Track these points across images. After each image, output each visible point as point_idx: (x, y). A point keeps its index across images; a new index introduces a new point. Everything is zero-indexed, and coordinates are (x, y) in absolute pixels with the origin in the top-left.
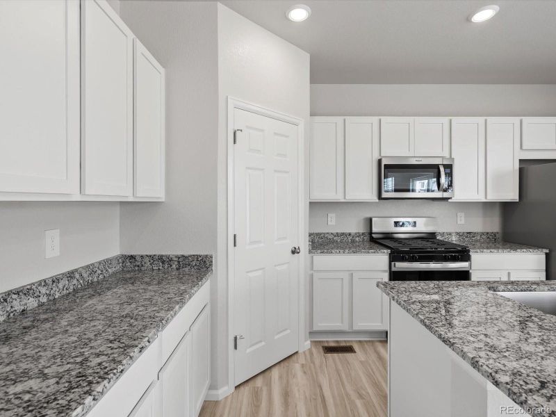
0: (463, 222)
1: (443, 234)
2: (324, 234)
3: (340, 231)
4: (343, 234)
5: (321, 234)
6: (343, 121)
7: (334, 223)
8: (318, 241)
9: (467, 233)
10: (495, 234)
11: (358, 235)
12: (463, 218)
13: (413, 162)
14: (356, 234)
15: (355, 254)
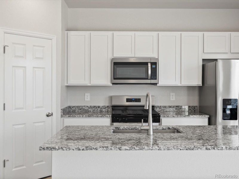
0: (174, 99)
1: (160, 107)
2: (82, 106)
3: (93, 105)
4: (94, 107)
5: (80, 107)
6: (89, 35)
7: (89, 99)
8: (78, 111)
9: (176, 106)
10: (194, 107)
11: (105, 107)
12: (174, 97)
13: (132, 60)
14: (103, 107)
15: (90, 118)
